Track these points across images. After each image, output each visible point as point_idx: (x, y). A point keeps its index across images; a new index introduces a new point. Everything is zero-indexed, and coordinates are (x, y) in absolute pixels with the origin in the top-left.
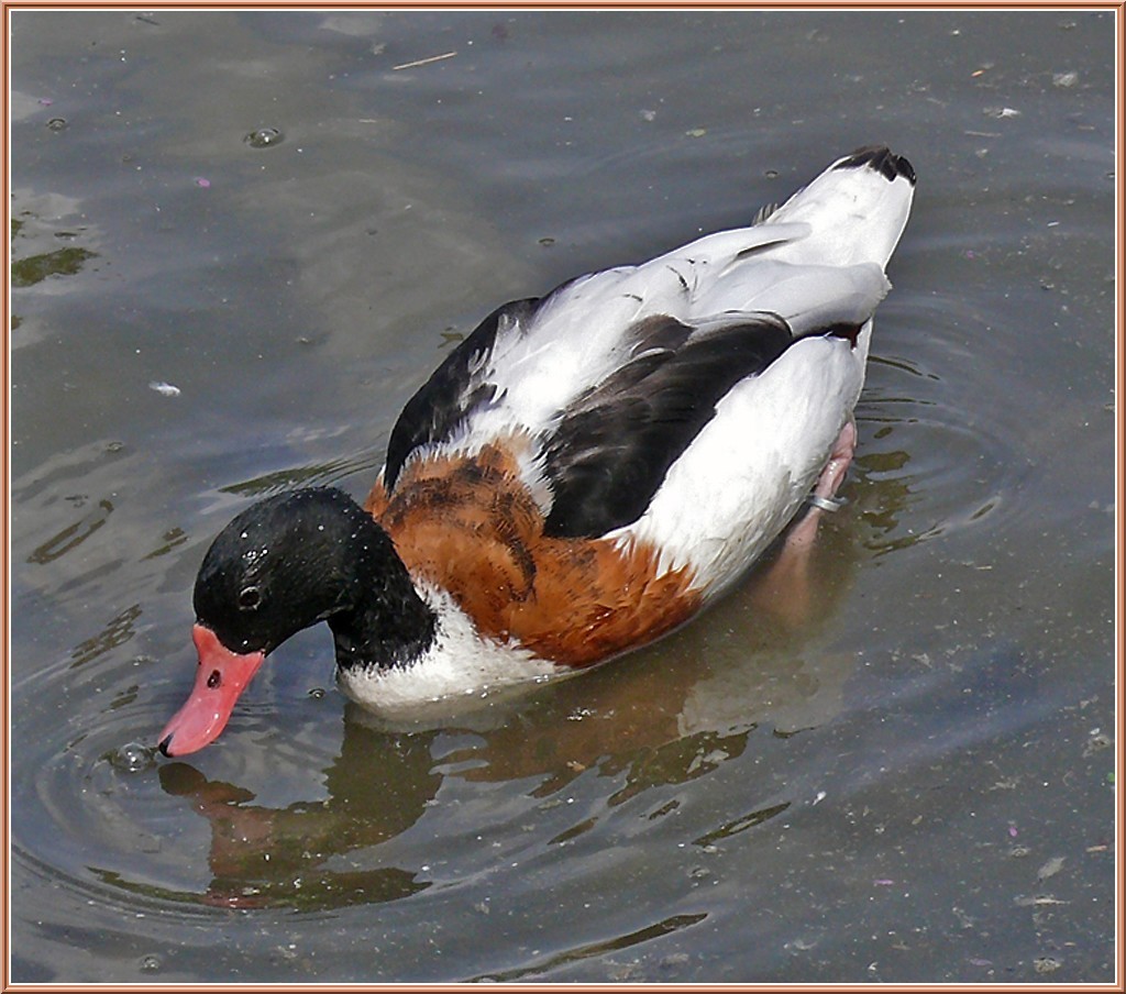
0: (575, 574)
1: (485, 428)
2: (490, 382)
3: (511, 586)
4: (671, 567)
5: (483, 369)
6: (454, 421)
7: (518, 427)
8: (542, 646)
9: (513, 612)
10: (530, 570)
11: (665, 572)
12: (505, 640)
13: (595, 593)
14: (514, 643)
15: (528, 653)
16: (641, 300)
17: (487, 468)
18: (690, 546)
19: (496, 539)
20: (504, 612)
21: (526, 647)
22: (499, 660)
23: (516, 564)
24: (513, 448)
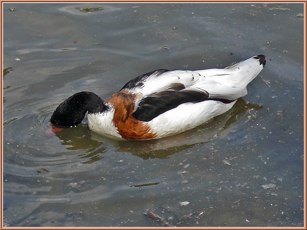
0: (133, 124)
1: (137, 91)
2: (143, 83)
3: (123, 118)
4: (152, 132)
5: (144, 80)
6: (133, 86)
7: (142, 93)
8: (121, 132)
9: (120, 123)
10: (127, 118)
11: (150, 133)
12: (116, 126)
13: (135, 130)
14: (117, 128)
15: (118, 132)
16: (179, 78)
17: (133, 97)
18: (158, 130)
19: (126, 109)
20: (118, 122)
21: (118, 130)
22: (112, 128)
23: (126, 115)
24: (138, 97)
